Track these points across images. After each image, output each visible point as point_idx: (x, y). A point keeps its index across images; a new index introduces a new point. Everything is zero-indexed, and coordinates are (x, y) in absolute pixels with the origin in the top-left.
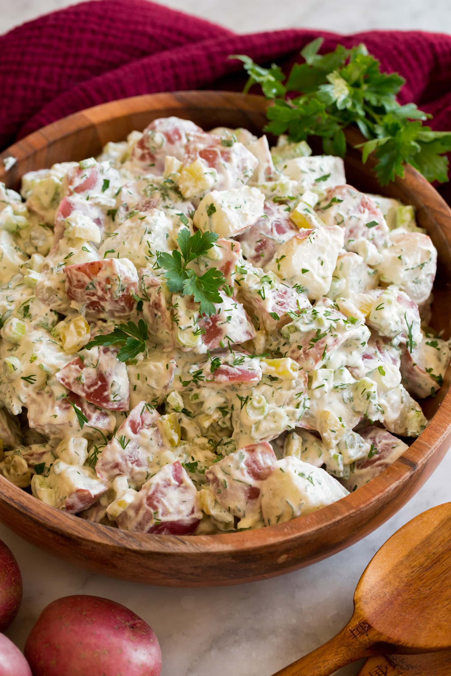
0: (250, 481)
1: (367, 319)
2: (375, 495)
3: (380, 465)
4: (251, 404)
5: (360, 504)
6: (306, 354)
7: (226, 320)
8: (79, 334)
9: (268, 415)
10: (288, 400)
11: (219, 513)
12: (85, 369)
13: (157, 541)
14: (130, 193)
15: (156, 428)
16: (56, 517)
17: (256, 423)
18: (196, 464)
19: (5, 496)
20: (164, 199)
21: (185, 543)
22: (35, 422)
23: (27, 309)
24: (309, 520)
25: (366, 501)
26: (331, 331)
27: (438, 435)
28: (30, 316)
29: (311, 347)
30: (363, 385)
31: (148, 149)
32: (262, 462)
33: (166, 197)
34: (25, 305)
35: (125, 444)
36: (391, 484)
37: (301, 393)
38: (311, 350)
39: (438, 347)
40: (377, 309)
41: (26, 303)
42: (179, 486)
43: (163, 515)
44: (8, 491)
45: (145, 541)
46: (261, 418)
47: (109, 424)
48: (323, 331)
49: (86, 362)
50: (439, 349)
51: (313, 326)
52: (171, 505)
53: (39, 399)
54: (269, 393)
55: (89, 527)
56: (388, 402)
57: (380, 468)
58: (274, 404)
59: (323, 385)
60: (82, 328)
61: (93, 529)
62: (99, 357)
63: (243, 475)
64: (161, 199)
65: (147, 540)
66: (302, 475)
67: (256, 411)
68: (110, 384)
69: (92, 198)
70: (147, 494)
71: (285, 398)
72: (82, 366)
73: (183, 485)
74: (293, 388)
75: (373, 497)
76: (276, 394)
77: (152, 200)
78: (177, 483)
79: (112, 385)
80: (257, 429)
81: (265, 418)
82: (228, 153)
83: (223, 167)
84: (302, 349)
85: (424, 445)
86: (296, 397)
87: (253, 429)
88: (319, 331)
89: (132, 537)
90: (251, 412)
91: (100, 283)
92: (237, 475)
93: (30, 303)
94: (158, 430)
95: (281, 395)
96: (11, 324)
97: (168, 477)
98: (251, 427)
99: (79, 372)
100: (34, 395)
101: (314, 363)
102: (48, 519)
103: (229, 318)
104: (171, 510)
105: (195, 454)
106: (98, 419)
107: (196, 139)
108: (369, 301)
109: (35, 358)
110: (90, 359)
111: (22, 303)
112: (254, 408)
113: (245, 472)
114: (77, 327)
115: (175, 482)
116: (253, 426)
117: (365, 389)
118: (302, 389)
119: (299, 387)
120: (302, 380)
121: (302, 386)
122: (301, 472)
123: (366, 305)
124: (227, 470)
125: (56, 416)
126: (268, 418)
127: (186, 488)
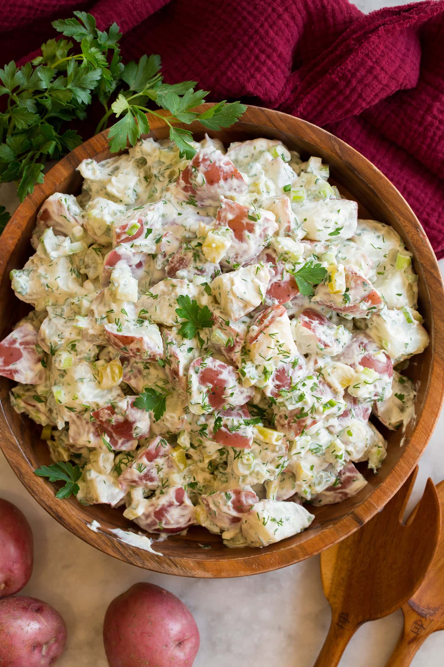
0: (234, 514)
1: (346, 390)
2: (326, 545)
3: (341, 493)
4: (242, 461)
5: (314, 552)
6: (290, 427)
7: (229, 395)
8: (113, 378)
9: (253, 472)
10: (271, 460)
11: (209, 526)
12: (115, 415)
13: (156, 561)
14: (169, 242)
15: (167, 457)
16: (82, 529)
17: (243, 476)
18: (196, 484)
19: (46, 504)
20: (195, 260)
21: (177, 566)
22: (74, 440)
23: (74, 346)
24: (273, 560)
25: (319, 550)
26: (312, 412)
27: (385, 497)
28: (76, 351)
29: (294, 422)
30: (334, 447)
31: (191, 184)
32: (244, 502)
33: (197, 258)
34: (73, 343)
35: (142, 469)
36: (340, 538)
37: (282, 457)
38: (293, 424)
39: (404, 400)
40: (354, 387)
41: (73, 342)
42: (180, 505)
43: (166, 524)
44: (48, 500)
45: (147, 560)
46: (247, 472)
47: (132, 445)
48: (306, 410)
49: (116, 410)
50: (403, 402)
51: (299, 405)
52: (172, 519)
53: (78, 422)
54: (257, 451)
55: (106, 541)
56: (355, 448)
57: (341, 495)
58: (260, 460)
59: (300, 453)
60: (116, 374)
61: (109, 544)
62: (127, 410)
63: (230, 510)
64: (193, 259)
65: (149, 559)
66: (274, 520)
67: (245, 466)
68: (134, 428)
69: (136, 246)
70: (155, 509)
71: (269, 458)
72: (113, 413)
73: (183, 505)
74: (277, 452)
75: (325, 547)
76: (263, 453)
77: (185, 257)
78: (178, 504)
79: (135, 429)
80: (244, 480)
81: (251, 474)
82: (253, 225)
83: (247, 238)
84: (288, 420)
85: (372, 505)
86: (278, 459)
87: (241, 480)
88: (303, 409)
89: (137, 555)
90: (240, 466)
91: (131, 350)
92: (225, 509)
93: (76, 343)
94: (168, 458)
95: (266, 454)
96: (60, 361)
97: (172, 500)
98: (239, 478)
99: (110, 416)
100: (75, 418)
101: (294, 436)
102: (76, 530)
103: (232, 394)
104: (172, 522)
105: (197, 475)
106: (123, 444)
107: (228, 208)
108: (350, 376)
109: (77, 398)
110: (119, 410)
111: (71, 340)
112: (243, 463)
113: (231, 508)
114: (113, 372)
115: (176, 503)
116: (241, 478)
117: (335, 451)
118: (283, 453)
119: (281, 452)
120: (284, 447)
121: (284, 450)
122: (273, 517)
123: (347, 380)
124: (217, 504)
125: (90, 442)
126: (253, 475)
127: (186, 506)
